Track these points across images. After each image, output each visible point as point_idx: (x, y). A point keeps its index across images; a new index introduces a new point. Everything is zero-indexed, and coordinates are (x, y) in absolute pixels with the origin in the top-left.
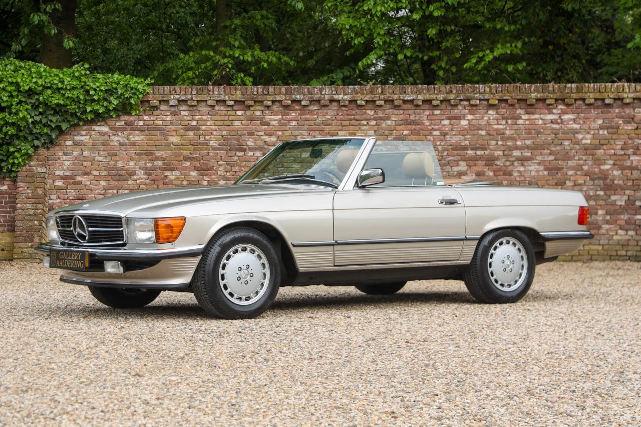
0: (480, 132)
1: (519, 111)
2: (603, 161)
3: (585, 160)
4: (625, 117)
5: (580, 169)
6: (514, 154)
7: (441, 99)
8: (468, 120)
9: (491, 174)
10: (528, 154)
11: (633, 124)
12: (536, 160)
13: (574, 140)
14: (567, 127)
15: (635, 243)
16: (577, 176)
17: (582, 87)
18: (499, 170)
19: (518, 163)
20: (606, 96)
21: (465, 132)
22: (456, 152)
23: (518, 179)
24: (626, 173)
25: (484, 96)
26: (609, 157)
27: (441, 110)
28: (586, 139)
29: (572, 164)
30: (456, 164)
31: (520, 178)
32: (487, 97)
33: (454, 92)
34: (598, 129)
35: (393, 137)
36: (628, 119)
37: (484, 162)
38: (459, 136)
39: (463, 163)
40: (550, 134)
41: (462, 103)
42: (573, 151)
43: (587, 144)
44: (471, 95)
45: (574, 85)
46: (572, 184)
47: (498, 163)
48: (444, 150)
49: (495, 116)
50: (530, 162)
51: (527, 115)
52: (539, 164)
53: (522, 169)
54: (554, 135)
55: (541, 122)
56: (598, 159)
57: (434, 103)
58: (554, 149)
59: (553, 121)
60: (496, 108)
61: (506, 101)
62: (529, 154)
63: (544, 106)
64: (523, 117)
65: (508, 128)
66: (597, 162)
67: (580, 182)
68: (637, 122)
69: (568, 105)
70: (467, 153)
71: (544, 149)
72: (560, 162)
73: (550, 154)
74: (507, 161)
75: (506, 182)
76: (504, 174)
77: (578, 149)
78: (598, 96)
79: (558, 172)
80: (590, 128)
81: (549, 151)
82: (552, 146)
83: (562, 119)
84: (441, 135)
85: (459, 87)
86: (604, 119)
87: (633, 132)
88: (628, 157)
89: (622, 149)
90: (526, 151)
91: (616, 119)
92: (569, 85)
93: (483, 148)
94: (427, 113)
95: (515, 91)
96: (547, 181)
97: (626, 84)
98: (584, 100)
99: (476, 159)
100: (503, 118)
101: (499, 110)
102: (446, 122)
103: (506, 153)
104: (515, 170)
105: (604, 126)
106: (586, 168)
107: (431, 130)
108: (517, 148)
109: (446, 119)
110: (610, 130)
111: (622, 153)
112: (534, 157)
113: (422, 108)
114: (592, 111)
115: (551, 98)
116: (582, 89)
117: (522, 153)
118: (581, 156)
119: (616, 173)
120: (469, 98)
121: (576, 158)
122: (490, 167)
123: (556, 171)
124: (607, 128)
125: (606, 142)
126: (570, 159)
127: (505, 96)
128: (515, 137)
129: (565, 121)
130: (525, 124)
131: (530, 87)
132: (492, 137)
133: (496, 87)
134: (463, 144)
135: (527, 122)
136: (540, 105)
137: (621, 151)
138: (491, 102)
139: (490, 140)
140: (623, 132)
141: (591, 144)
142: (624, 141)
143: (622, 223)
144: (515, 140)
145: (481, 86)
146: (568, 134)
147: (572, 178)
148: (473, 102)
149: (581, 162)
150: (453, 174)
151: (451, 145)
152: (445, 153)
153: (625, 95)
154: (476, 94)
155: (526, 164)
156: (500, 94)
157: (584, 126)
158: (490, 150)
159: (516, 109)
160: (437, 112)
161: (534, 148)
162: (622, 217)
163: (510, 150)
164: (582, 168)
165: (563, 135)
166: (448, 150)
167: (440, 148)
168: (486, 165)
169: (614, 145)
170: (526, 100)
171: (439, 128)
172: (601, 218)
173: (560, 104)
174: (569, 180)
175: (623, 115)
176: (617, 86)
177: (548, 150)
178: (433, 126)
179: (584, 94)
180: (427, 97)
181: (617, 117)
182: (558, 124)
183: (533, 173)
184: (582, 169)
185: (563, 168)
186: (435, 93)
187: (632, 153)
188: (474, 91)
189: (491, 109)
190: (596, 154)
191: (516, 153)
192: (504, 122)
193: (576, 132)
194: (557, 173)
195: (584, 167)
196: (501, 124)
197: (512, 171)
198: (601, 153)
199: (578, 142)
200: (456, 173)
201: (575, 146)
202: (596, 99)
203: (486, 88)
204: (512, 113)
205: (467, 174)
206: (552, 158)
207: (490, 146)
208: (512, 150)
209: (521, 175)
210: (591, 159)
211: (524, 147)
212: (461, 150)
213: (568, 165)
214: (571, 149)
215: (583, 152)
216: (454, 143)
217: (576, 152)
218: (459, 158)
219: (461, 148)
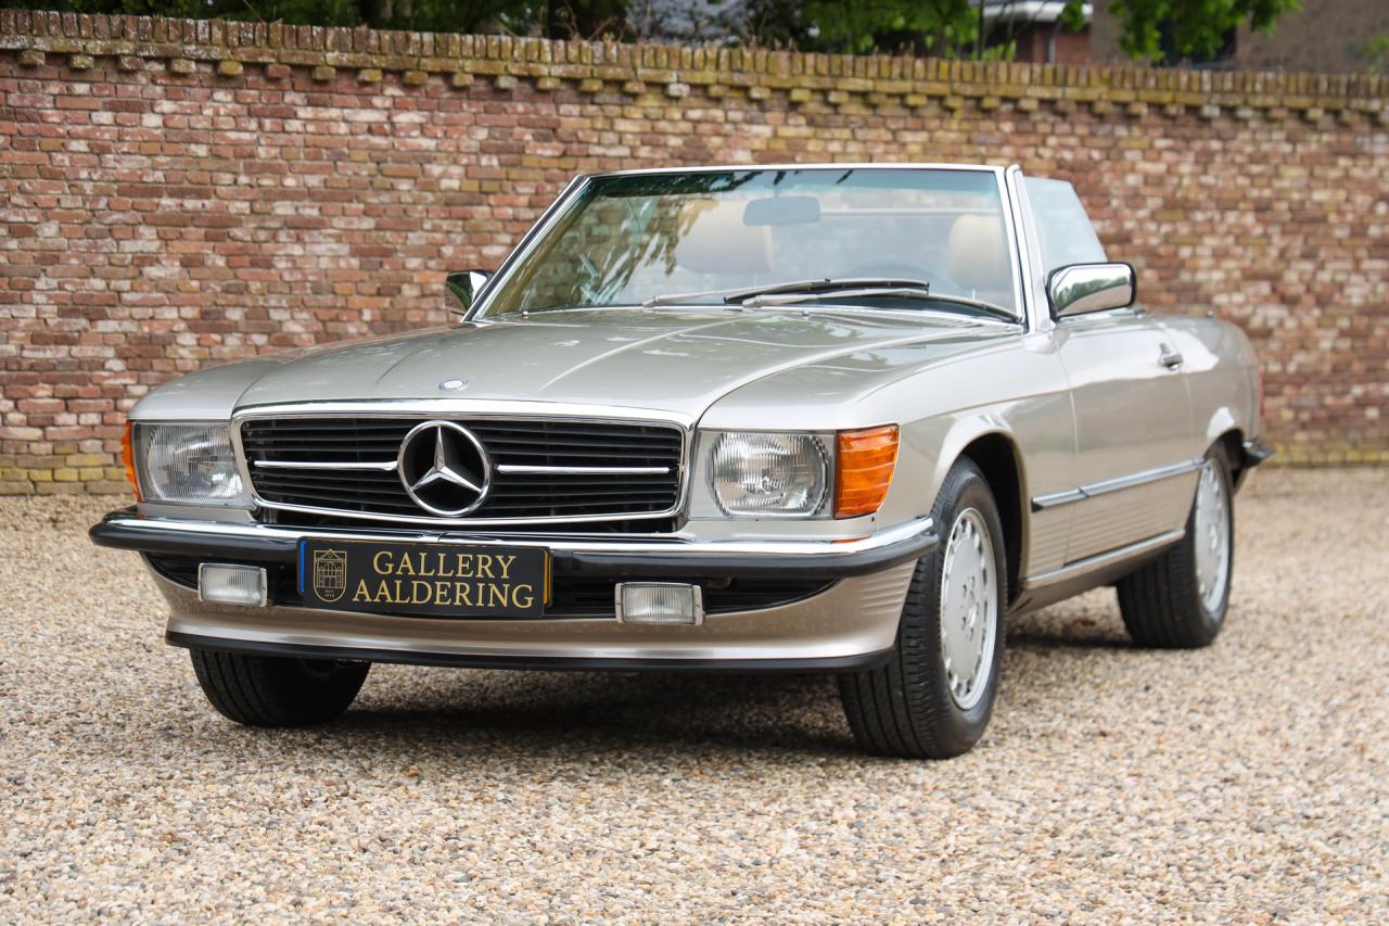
0: (193, 147)
1: (290, 97)
2: (488, 235)
3: (448, 232)
4: (538, 124)
5: (435, 254)
6: (279, 211)
7: (98, 52)
8: (163, 114)
9: (221, 262)
10: (311, 212)
11: (555, 143)
12: (333, 228)
13: (421, 179)
14: (405, 145)
16: (428, 272)
17: (447, 42)
18: (242, 252)
19: (289, 236)
20: (502, 70)
21: (155, 148)
22: (130, 200)
23: (287, 277)
25: (209, 51)
26: (500, 225)
27: (91, 82)
28: (450, 177)
29: (416, 242)
30: (130, 235)
31: (292, 274)
32: (216, 53)
33: (133, 34)
34: (476, 154)
36: (544, 131)
37: (203, 231)
38: (139, 157)
39: (148, 232)
40: (364, 162)
41: (147, 67)
42: (420, 207)
43: (452, 190)
44: (174, 45)
45: (428, 37)
46: (416, 292)
47: (237, 232)
48: (97, 196)
49: (230, 106)
50: (316, 233)
51: (310, 109)
52: (339, 239)
53: (297, 250)
54: (374, 165)
55: (343, 128)
56: (476, 231)
57: (78, 61)
58: (375, 201)
59: (374, 127)
60: (234, 84)
61: (263, 67)
62: (315, 213)
63: (351, 86)
64: (302, 113)
65: (263, 142)
66: (476, 238)
68: (565, 138)
69: (410, 87)
70: (158, 205)
71: (351, 201)
72: (388, 234)
73: (365, 213)
74: (260, 228)
75: (258, 285)
76: (253, 264)
77: (433, 203)
78: (483, 67)
79: (384, 259)
80: (458, 150)
81: (362, 206)
82: (369, 192)
83: (392, 124)
84: (91, 152)
85: (146, 22)
86: (490, 128)
87: (555, 163)
89: (531, 206)
90: (307, 202)
91: (518, 130)
92: (415, 36)
93: (201, 194)
94: (54, 88)
95: (288, 43)
96: (356, 283)
97: (546, 42)
98: (447, 75)
99: (182, 220)
100: (250, 114)
101: (238, 91)
102: (105, 117)
103: (257, 206)
104: (281, 252)
105: (489, 146)
106: (448, 251)
107: (63, 137)
108: (285, 195)
109: (106, 110)
110: (504, 157)
112: (326, 218)
113: (41, 74)
114: (465, 106)
115: (375, 68)
116: (448, 49)
117: (297, 209)
118: (437, 222)
120: (170, 55)
121: (427, 225)
122: (217, 244)
123: (379, 259)
124: (499, 151)
125: (494, 186)
126: (415, 226)
127: (261, 54)
128: (280, 166)
129: (402, 129)
130: (307, 133)
131: (325, 34)
132: (223, 163)
133: (240, 29)
134: (151, 179)
135: (311, 128)
136: (344, 82)
137: (528, 210)
138: (225, 68)
139: (218, 171)
140: (532, 162)
141: (460, 191)
142: (534, 184)
144: (278, 172)
145: (201, 23)
146: (408, 162)
147: (416, 279)
148: (179, 66)
149: (439, 236)
150: (123, 259)
151: (116, 181)
152: (102, 203)
153: (544, 70)
154: (189, 43)
155: (307, 239)
156: (250, 49)
157: (446, 144)
158: (218, 197)
159: (284, 91)
160: (81, 88)
161: (328, 196)
163: (268, 200)
164: (439, 251)
165: (395, 165)
166: (109, 196)
167: (88, 188)
168: (207, 238)
169: (512, 195)
170: (310, 69)
171: (85, 131)
173: (390, 83)
174: (410, 282)
175: (534, 121)
176: (527, 45)
177: (359, 201)
178: (69, 127)
179: (451, 62)
180: (61, 44)
181: (520, 125)
182: (386, 135)
183: (324, 263)
184: (439, 254)
185: (396, 250)
186: (81, 37)
188: (182, 37)
189: (220, 88)
190: (472, 217)
191: (284, 209)
192: (253, 125)
193: (426, 158)
194: (381, 264)
195: (444, 249)
196: (246, 131)
197: (274, 255)
198: (483, 214)
199: (431, 185)
200: (130, 256)
201: (425, 194)
202: (477, 76)
203: (215, 29)
204: (273, 101)
205: (158, 261)
206: (368, 223)
207: (218, 188)
208: (274, 201)
209: (295, 268)
210: (460, 229)
211: (302, 193)
212: (143, 196)
213: (408, 242)
214: (414, 203)
215: (443, 211)
216: (124, 175)
217: (427, 211)
218: (139, 216)
219: (145, 189)
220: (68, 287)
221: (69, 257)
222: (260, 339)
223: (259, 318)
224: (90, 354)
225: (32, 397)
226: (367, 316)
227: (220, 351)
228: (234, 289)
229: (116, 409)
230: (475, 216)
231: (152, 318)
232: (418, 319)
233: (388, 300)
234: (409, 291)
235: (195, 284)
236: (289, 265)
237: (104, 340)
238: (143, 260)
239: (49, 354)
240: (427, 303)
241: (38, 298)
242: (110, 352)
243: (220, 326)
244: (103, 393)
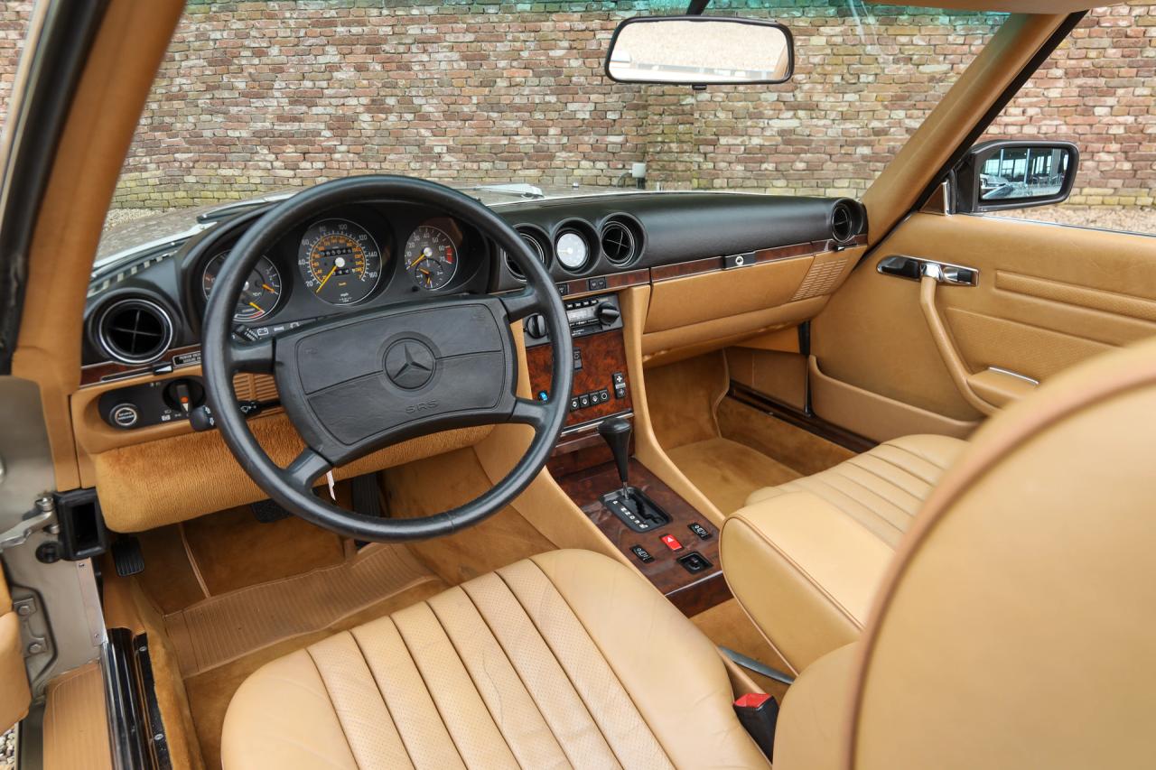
2: (553, 43)
3: (525, 42)
5: (517, 57)
6: (411, 32)
9: (378, 67)
10: (431, 31)
12: (446, 41)
15: (606, 181)
16: (513, 70)
18: (389, 61)
19: (418, 48)
22: (319, 30)
23: (421, 76)
24: (590, 62)
26: (561, 35)
29: (503, 49)
30: (321, 52)
31: (423, 74)
35: (218, 5)
37: (365, 47)
39: (331, 49)
42: (504, 25)
43: (525, 11)
46: (505, 84)
47: (386, 47)
48: (298, 29)
50: (435, 45)
52: (452, 49)
53: (425, 58)
56: (544, 39)
58: (473, 22)
62: (434, 31)
66: (544, 45)
67: (518, 80)
70: (336, 32)
71: (457, 23)
72: (483, 45)
73: (467, 30)
74: (400, 44)
75: (404, 82)
76: (399, 68)
77: (512, 22)
79: (483, 62)
81: (465, 26)
82: (469, 16)
88: (592, 33)
89: (583, 19)
90: (428, 25)
93: (361, 24)
96: (466, 78)
99: (351, 42)
103: (396, 29)
104: (415, 60)
106: (525, 55)
108: (413, 20)
111: (583, 26)
112: (442, 36)
117: (422, 30)
118: (517, 35)
119: (575, 63)
121: (510, 37)
122: (375, 56)
123: (479, 62)
125: (556, 7)
126: (500, 39)
134: (328, 16)
137: (581, 23)
139: (370, 7)
141: (532, 11)
143: (587, 148)
144: (408, 5)
147: (505, 75)
149: (518, 44)
150: (320, 68)
151: (309, 18)
152: (302, 33)
155: (430, 50)
158: (372, 25)
161: (441, 20)
162: (586, 138)
163: (403, 25)
164: (519, 55)
166: (305, 28)
167: (292, 22)
168: (368, 52)
169: (571, 13)
172: (554, 142)
174: (502, 77)
177: (463, 23)
183: (444, 66)
184: (520, 58)
185: (490, 56)
187: (599, 27)
191: (414, 30)
194: (481, 65)
195: (521, 53)
197: (411, 62)
198: (548, 27)
199: (510, 9)
200: (323, 66)
201: (507, 15)
205: (341, 68)
206: (470, 37)
207: (371, 19)
208: (408, 25)
209: (425, 70)
210: (533, 39)
211: (424, 19)
212: (326, 27)
213: (498, 49)
214: (500, 22)
215: (520, 27)
216: (312, 13)
217: (509, 28)
218: (324, 40)
219: (326, 22)
220: (291, 86)
221: (289, 68)
222: (409, 117)
223: (406, 102)
224: (311, 127)
225: (284, 152)
226: (475, 100)
227: (386, 124)
228: (388, 85)
229: (332, 160)
230: (543, 29)
231: (343, 105)
232: (509, 102)
233: (487, 89)
234: (501, 83)
235: (365, 82)
236: (421, 68)
237: (318, 119)
238: (332, 68)
239: (288, 127)
240: (512, 91)
241: (277, 94)
242: (322, 126)
243: (384, 108)
244: (323, 150)
